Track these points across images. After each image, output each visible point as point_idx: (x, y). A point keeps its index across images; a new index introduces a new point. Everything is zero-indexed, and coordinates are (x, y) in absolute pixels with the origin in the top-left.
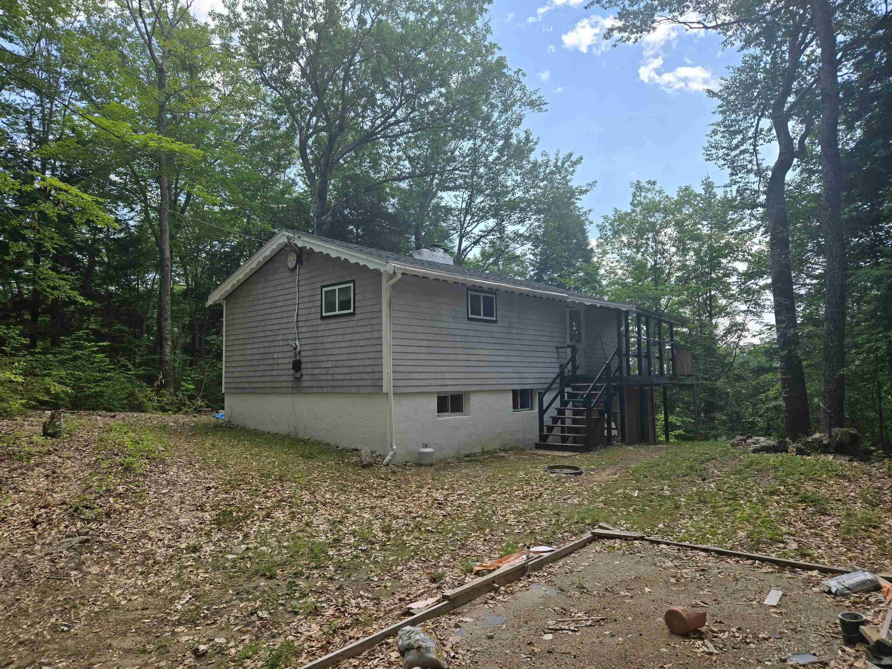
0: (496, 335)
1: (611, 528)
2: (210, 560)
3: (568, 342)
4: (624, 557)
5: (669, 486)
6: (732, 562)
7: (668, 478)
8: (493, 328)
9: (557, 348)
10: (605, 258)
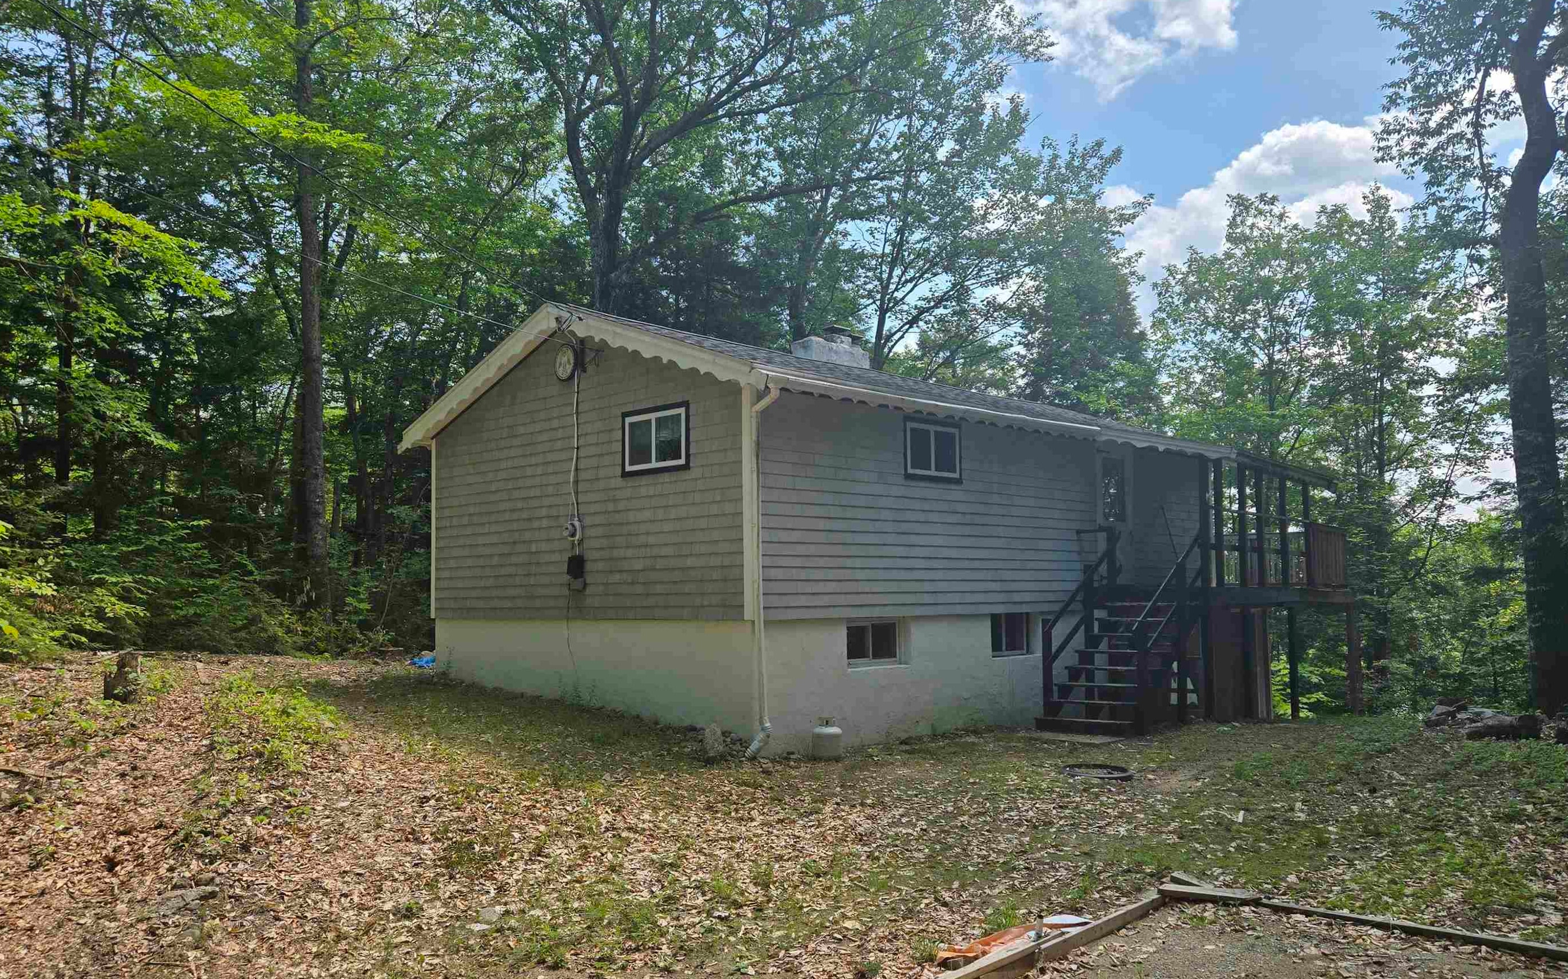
0: (961, 507)
1: (1195, 881)
2: (439, 933)
3: (1100, 520)
4: (1223, 938)
5: (1304, 801)
6: (1434, 949)
7: (1301, 786)
8: (955, 493)
9: (1078, 532)
10: (1169, 352)
